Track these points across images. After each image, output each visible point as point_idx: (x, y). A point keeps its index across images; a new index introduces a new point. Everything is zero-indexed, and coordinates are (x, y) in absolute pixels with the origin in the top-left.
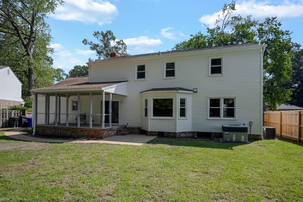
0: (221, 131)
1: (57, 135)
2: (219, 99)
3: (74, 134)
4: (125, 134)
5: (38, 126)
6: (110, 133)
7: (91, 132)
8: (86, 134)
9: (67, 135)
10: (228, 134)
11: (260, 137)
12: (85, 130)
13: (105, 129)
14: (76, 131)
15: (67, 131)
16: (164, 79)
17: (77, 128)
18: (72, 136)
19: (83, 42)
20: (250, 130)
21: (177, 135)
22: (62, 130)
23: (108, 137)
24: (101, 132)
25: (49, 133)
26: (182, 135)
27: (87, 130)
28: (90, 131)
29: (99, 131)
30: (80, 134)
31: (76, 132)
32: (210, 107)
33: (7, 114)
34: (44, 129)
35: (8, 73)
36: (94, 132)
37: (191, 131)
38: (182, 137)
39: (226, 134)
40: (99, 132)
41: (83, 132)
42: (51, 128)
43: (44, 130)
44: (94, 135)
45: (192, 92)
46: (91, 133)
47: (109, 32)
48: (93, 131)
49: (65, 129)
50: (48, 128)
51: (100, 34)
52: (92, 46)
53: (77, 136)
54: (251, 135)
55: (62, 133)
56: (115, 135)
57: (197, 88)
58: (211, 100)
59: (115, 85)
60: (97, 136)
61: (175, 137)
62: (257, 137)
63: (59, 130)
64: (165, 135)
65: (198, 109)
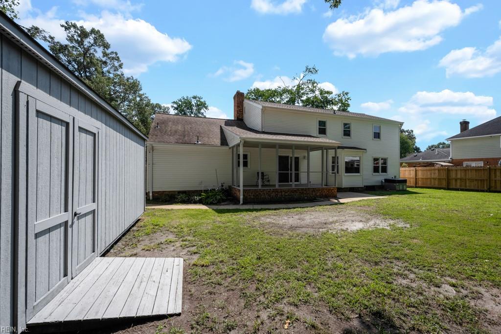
3: (303, 195)
5: (246, 190)
8: (318, 194)
12: (317, 190)
14: (306, 192)
15: (294, 192)
16: (342, 138)
17: (308, 188)
18: (301, 198)
25: (265, 198)
27: (319, 190)
28: (323, 190)
29: (333, 190)
30: (311, 195)
31: (306, 194)
32: (374, 165)
34: (257, 193)
41: (315, 192)
42: (269, 192)
43: (258, 195)
44: (328, 194)
46: (324, 193)
48: (326, 190)
49: (292, 191)
50: (265, 192)
53: (308, 198)
60: (330, 195)
63: (282, 193)
65: (367, 166)
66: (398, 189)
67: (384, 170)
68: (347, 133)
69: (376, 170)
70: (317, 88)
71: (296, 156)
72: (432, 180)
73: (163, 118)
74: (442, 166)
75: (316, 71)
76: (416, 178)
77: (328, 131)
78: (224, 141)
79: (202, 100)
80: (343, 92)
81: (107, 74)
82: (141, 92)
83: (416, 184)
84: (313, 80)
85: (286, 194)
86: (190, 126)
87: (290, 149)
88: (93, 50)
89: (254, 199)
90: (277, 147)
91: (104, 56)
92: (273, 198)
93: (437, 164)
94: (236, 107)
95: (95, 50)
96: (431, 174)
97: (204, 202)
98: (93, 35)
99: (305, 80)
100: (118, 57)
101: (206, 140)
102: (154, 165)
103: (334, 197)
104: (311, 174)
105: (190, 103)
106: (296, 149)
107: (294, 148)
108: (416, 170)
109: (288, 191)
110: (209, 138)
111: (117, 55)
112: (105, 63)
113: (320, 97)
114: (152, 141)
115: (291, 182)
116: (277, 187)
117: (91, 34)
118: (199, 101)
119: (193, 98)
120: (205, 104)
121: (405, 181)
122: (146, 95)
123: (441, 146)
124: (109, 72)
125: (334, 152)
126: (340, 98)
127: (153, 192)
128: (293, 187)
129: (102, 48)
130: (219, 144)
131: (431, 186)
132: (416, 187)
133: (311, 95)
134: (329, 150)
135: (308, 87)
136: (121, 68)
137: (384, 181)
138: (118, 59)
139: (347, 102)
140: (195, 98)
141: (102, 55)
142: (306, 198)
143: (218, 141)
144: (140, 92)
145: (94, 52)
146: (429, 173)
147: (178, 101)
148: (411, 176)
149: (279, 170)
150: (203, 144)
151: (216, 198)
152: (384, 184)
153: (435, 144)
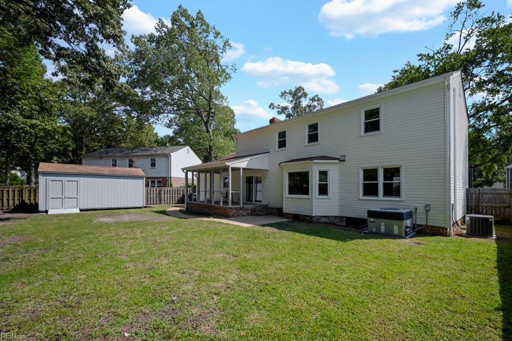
0: (365, 216)
2: (377, 169)
4: (259, 215)
6: (241, 212)
9: (205, 213)
10: (373, 222)
11: (445, 231)
12: (217, 208)
13: (231, 208)
15: (205, 208)
16: (306, 146)
17: (212, 206)
19: (270, 106)
20: (427, 219)
21: (314, 219)
23: (237, 216)
26: (322, 220)
27: (219, 208)
29: (227, 209)
32: (364, 181)
33: (181, 191)
35: (188, 152)
36: (223, 210)
37: (337, 215)
38: (321, 223)
39: (370, 221)
40: (227, 211)
44: (224, 213)
45: (337, 161)
46: (221, 211)
47: (299, 89)
51: (287, 93)
52: (280, 110)
54: (428, 226)
56: (249, 215)
57: (345, 155)
58: (365, 171)
59: (248, 159)
61: (311, 222)
62: (439, 231)
64: (300, 219)
69: (370, 190)
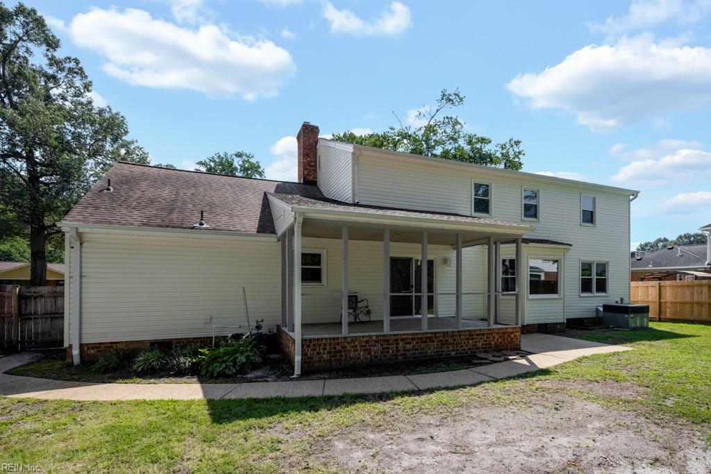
1: (392, 359)
2: (591, 263)
3: (448, 348)
5: (310, 340)
7: (494, 337)
8: (480, 345)
9: (425, 356)
12: (477, 335)
14: (454, 340)
15: (425, 342)
16: (522, 221)
17: (459, 332)
18: (442, 355)
22: (410, 343)
24: (515, 336)
25: (358, 358)
27: (483, 334)
28: (492, 334)
29: (513, 333)
30: (464, 346)
31: (454, 344)
34: (339, 348)
36: (500, 337)
40: (512, 336)
41: (473, 339)
42: (367, 342)
43: (340, 351)
44: (501, 343)
46: (494, 340)
48: (498, 333)
49: (421, 338)
50: (357, 343)
53: (457, 354)
55: (409, 350)
60: (507, 346)
63: (398, 344)
65: (570, 280)
66: (633, 325)
67: (602, 286)
68: (531, 211)
69: (586, 286)
70: (461, 133)
71: (430, 257)
72: (696, 307)
73: (131, 171)
74: (696, 278)
75: (461, 99)
76: (660, 303)
77: (493, 206)
78: (266, 223)
79: (253, 161)
80: (510, 140)
81: (60, 102)
82: (126, 138)
83: (660, 315)
84: (454, 117)
85: (408, 346)
86: (193, 190)
87: (416, 242)
88: (24, 49)
89: (329, 361)
90: (387, 236)
91: (51, 65)
92: (376, 357)
93: (688, 274)
94: (302, 157)
95: (28, 50)
96: (693, 294)
97: (203, 373)
98: (22, 18)
99: (440, 117)
100: (81, 69)
101: (224, 220)
102: (84, 280)
103: (515, 349)
104: (464, 298)
105: (231, 164)
106: (430, 242)
107: (426, 239)
108: (660, 287)
109: (413, 339)
110: (231, 216)
111: (77, 64)
112: (53, 78)
113: (467, 148)
114: (79, 220)
115: (417, 313)
116: (386, 330)
117: (17, 15)
118: (248, 161)
119: (236, 155)
120: (259, 167)
121: (644, 310)
122: (140, 144)
123: (661, 244)
124: (64, 98)
125: (515, 249)
126: (504, 151)
127: (82, 346)
128: (425, 328)
129: (44, 47)
130: (254, 230)
131: (692, 318)
132: (660, 320)
133: (449, 146)
134: (502, 246)
135: (445, 132)
136: (88, 91)
137: (601, 309)
138: (81, 72)
139: (517, 160)
140: (239, 155)
141: (48, 62)
142: (453, 353)
143: (252, 223)
144: (124, 138)
145: (26, 55)
146: (688, 293)
147: (207, 161)
148: (650, 298)
149: (392, 291)
150: (214, 229)
151: (235, 362)
152: (601, 315)
153: (650, 241)
